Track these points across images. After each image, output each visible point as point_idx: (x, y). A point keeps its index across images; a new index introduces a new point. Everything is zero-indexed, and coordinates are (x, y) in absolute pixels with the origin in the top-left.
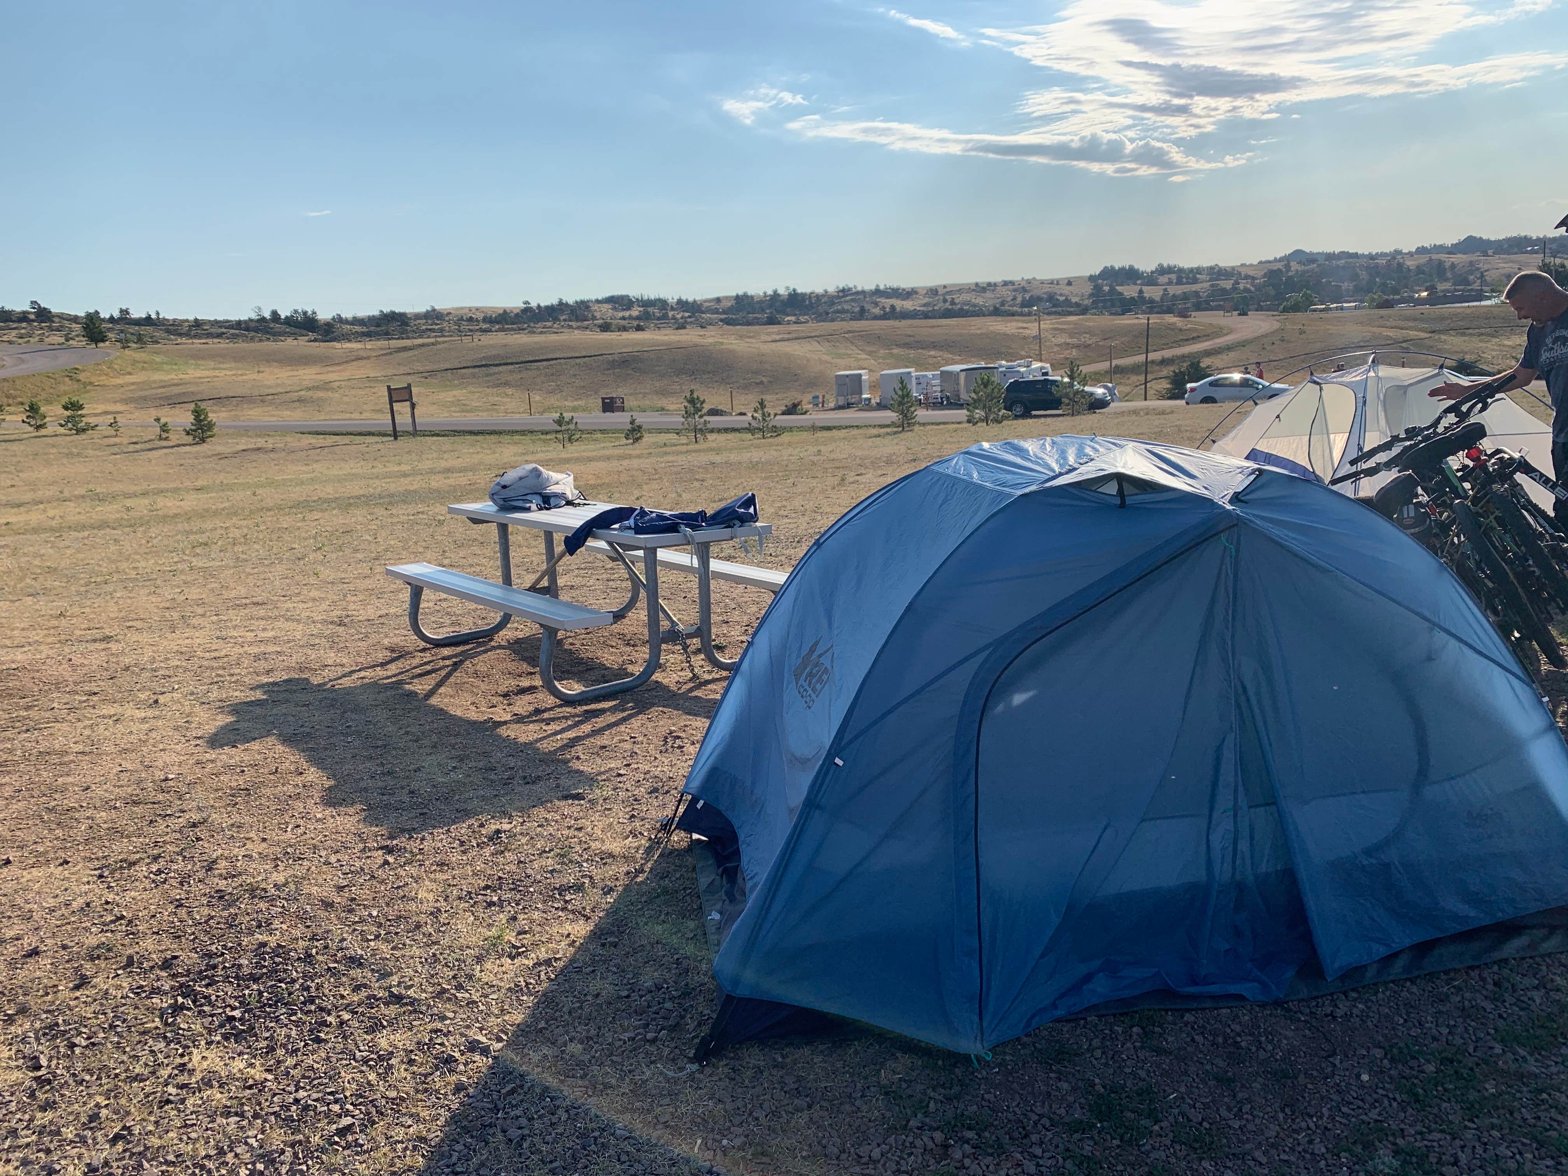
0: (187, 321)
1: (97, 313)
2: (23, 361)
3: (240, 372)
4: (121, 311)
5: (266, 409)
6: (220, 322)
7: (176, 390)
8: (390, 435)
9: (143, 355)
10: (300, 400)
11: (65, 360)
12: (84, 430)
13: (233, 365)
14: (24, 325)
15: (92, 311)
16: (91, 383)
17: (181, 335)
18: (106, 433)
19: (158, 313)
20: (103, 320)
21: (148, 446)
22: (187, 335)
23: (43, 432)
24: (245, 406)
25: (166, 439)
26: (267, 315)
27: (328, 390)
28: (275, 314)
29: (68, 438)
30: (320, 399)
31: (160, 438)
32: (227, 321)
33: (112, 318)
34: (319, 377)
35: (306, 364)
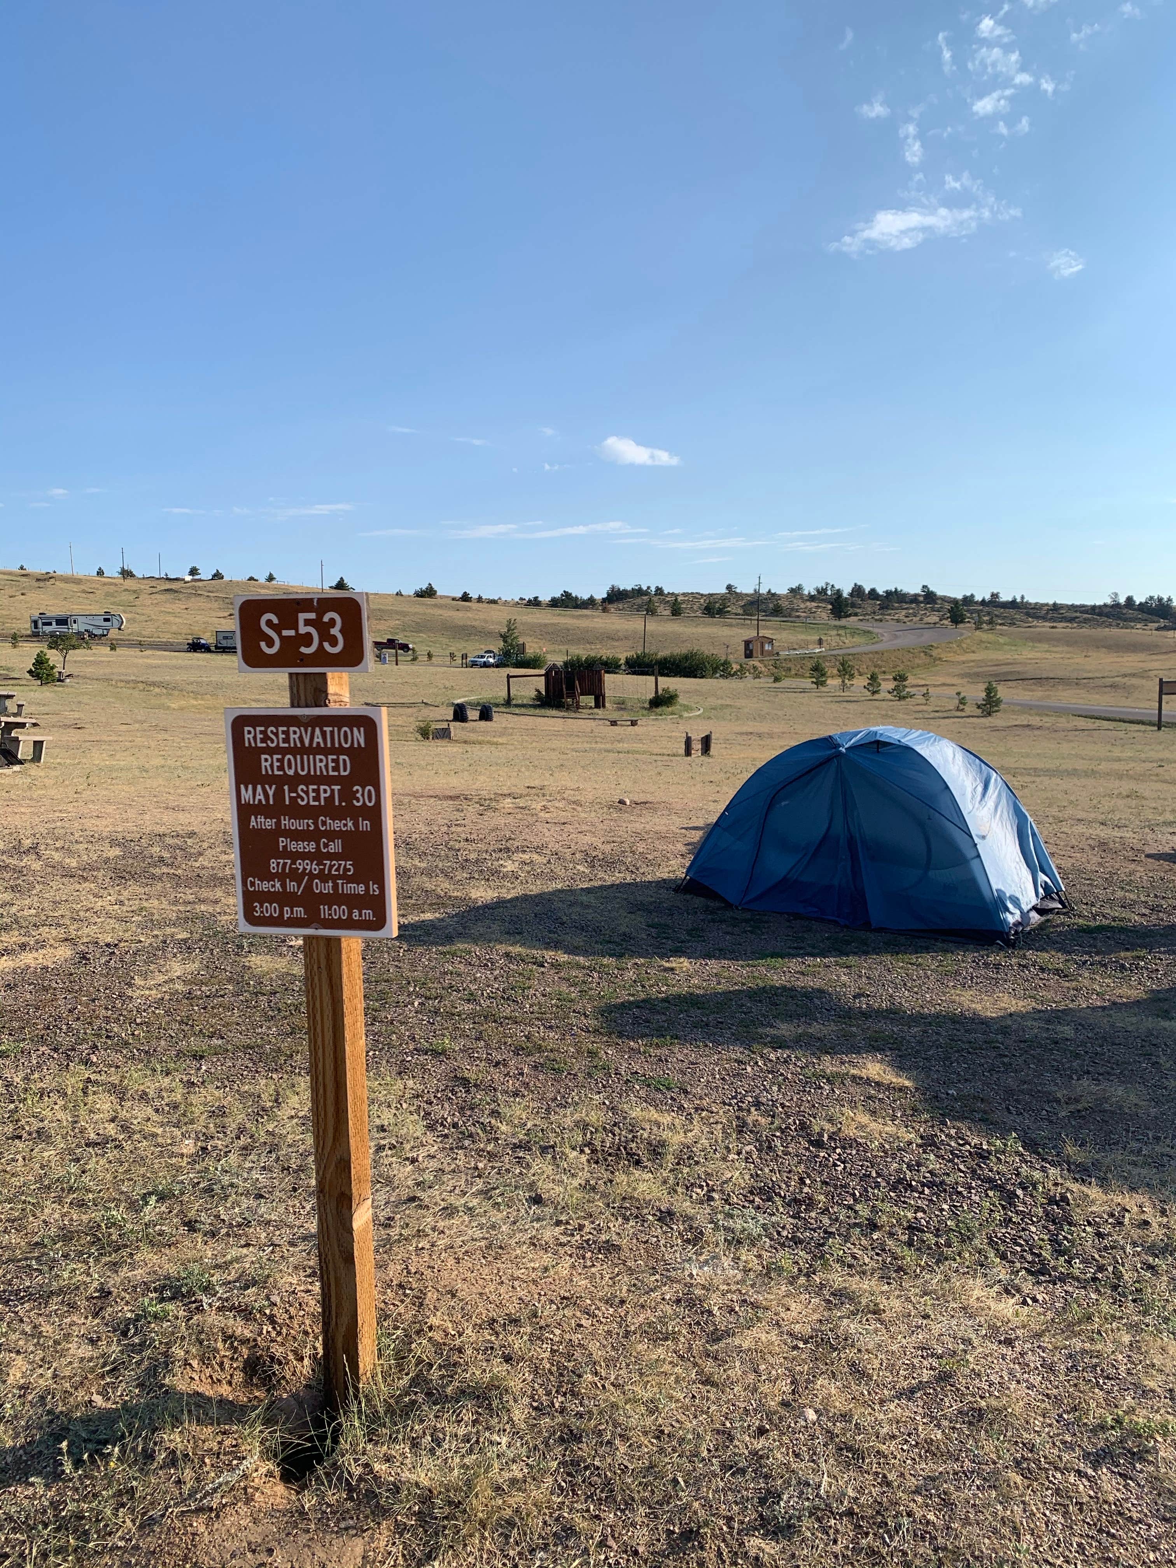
0: (1047, 605)
1: (972, 596)
2: (896, 637)
3: (1068, 656)
4: (993, 595)
5: (1078, 691)
6: (1077, 606)
7: (1005, 669)
8: (1154, 725)
9: (990, 636)
10: (1113, 686)
11: (928, 637)
12: (904, 698)
13: (1066, 648)
14: (914, 605)
15: (968, 594)
16: (940, 659)
17: (1038, 618)
18: (920, 702)
19: (1023, 597)
20: (977, 603)
21: (945, 715)
22: (1044, 618)
23: (876, 696)
24: (1060, 687)
25: (962, 710)
26: (1122, 600)
27: (1143, 677)
28: (1130, 599)
29: (891, 703)
30: (1133, 686)
31: (958, 709)
32: (1083, 606)
33: (983, 600)
34: (1141, 665)
35: (1133, 651)
